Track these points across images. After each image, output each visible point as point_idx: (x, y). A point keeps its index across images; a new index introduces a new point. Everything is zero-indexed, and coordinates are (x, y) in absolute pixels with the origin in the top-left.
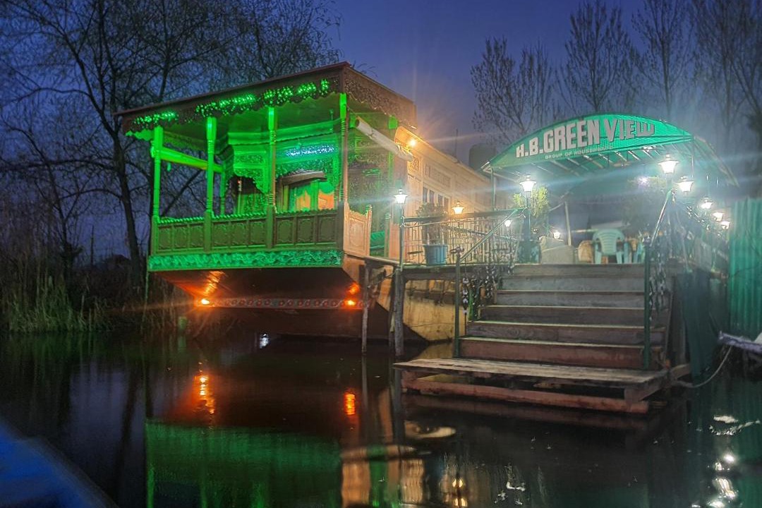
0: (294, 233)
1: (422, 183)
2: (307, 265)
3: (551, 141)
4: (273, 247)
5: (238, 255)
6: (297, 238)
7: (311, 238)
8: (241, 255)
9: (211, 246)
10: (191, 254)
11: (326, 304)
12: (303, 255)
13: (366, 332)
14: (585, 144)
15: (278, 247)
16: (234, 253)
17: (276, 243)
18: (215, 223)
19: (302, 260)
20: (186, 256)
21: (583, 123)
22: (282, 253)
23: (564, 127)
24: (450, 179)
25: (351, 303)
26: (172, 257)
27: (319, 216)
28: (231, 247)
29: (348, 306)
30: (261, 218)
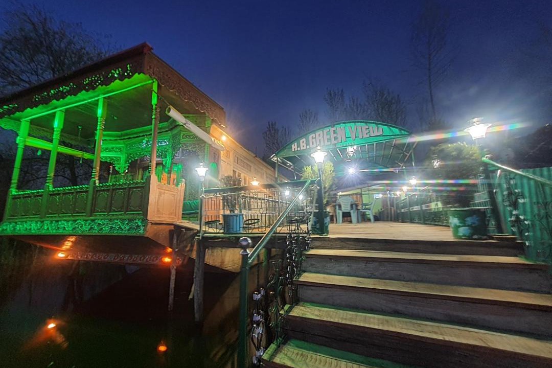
0: (108, 204)
1: (232, 167)
2: (115, 233)
3: (314, 140)
4: (91, 216)
5: (63, 222)
6: (111, 206)
7: (122, 207)
8: (65, 223)
9: (46, 214)
10: (29, 221)
11: (148, 260)
12: (113, 224)
13: (173, 291)
14: (336, 142)
15: (96, 215)
16: (61, 221)
17: (94, 212)
18: (51, 195)
19: (112, 228)
20: (26, 222)
21: (334, 129)
22: (96, 221)
23: (322, 132)
24: (251, 167)
25: (167, 260)
26: (16, 223)
27: (130, 188)
28: (60, 215)
29: (165, 263)
30: (85, 189)
